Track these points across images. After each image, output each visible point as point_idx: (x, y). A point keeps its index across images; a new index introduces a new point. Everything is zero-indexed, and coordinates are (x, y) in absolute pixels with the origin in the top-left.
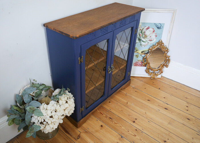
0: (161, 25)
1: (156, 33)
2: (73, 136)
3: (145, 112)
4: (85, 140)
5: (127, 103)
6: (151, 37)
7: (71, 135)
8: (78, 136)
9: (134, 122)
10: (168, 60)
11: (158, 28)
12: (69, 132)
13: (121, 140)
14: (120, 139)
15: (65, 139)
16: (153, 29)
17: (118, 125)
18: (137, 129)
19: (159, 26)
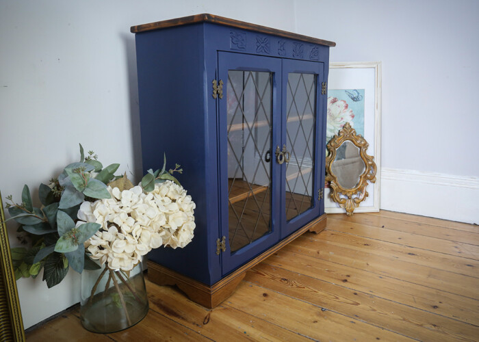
0: (358, 93)
1: (351, 110)
2: (189, 320)
3: (365, 263)
4: (225, 325)
5: (318, 253)
6: (342, 119)
7: (183, 318)
8: (206, 318)
9: (346, 281)
10: (371, 165)
11: (354, 99)
12: (178, 313)
13: (323, 316)
14: (319, 315)
15: (167, 327)
16: (345, 102)
17: (306, 289)
18: (357, 292)
19: (355, 95)
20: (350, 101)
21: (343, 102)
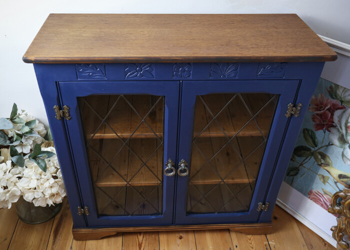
2: (54, 246)
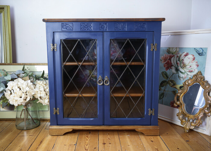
0: (203, 50)
1: (196, 61)
6: (191, 66)
11: (199, 54)
16: (193, 55)
19: (201, 51)
20: (196, 55)
21: (192, 56)
